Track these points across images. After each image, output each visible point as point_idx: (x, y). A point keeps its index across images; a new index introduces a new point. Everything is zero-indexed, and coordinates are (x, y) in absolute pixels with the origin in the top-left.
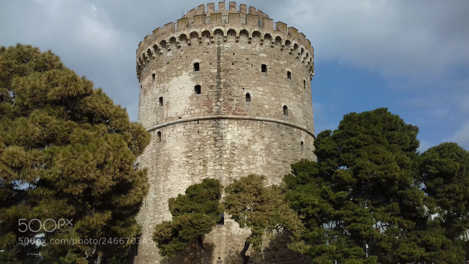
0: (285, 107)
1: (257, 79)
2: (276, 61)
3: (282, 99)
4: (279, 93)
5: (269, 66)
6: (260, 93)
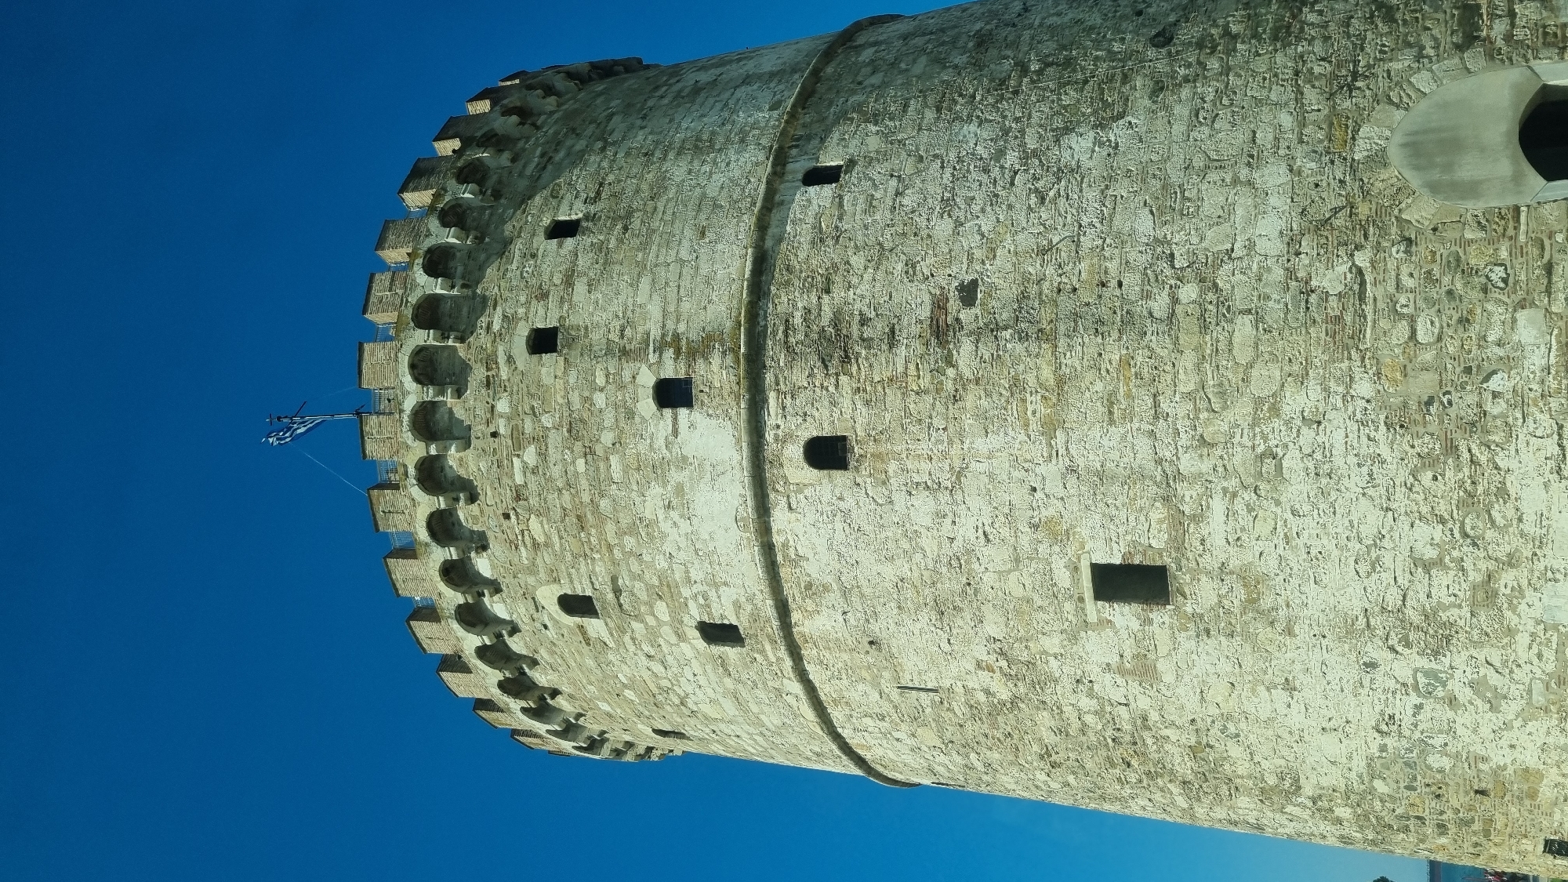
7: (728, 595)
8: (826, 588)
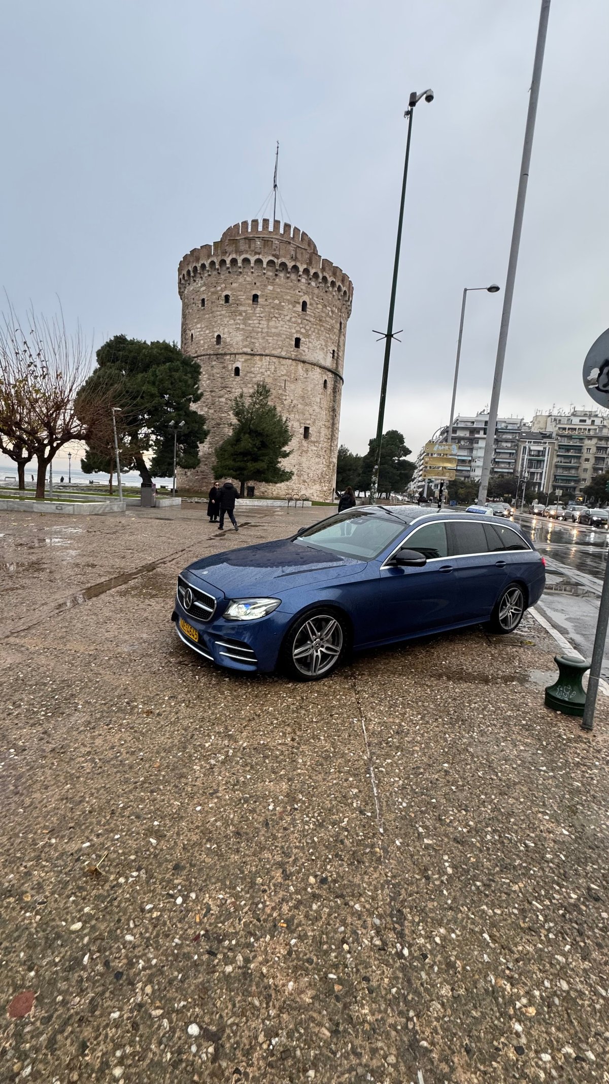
0: (219, 337)
1: (198, 316)
2: (213, 290)
3: (215, 329)
4: (214, 324)
5: (207, 299)
6: (199, 330)
7: (306, 350)
8: (306, 374)
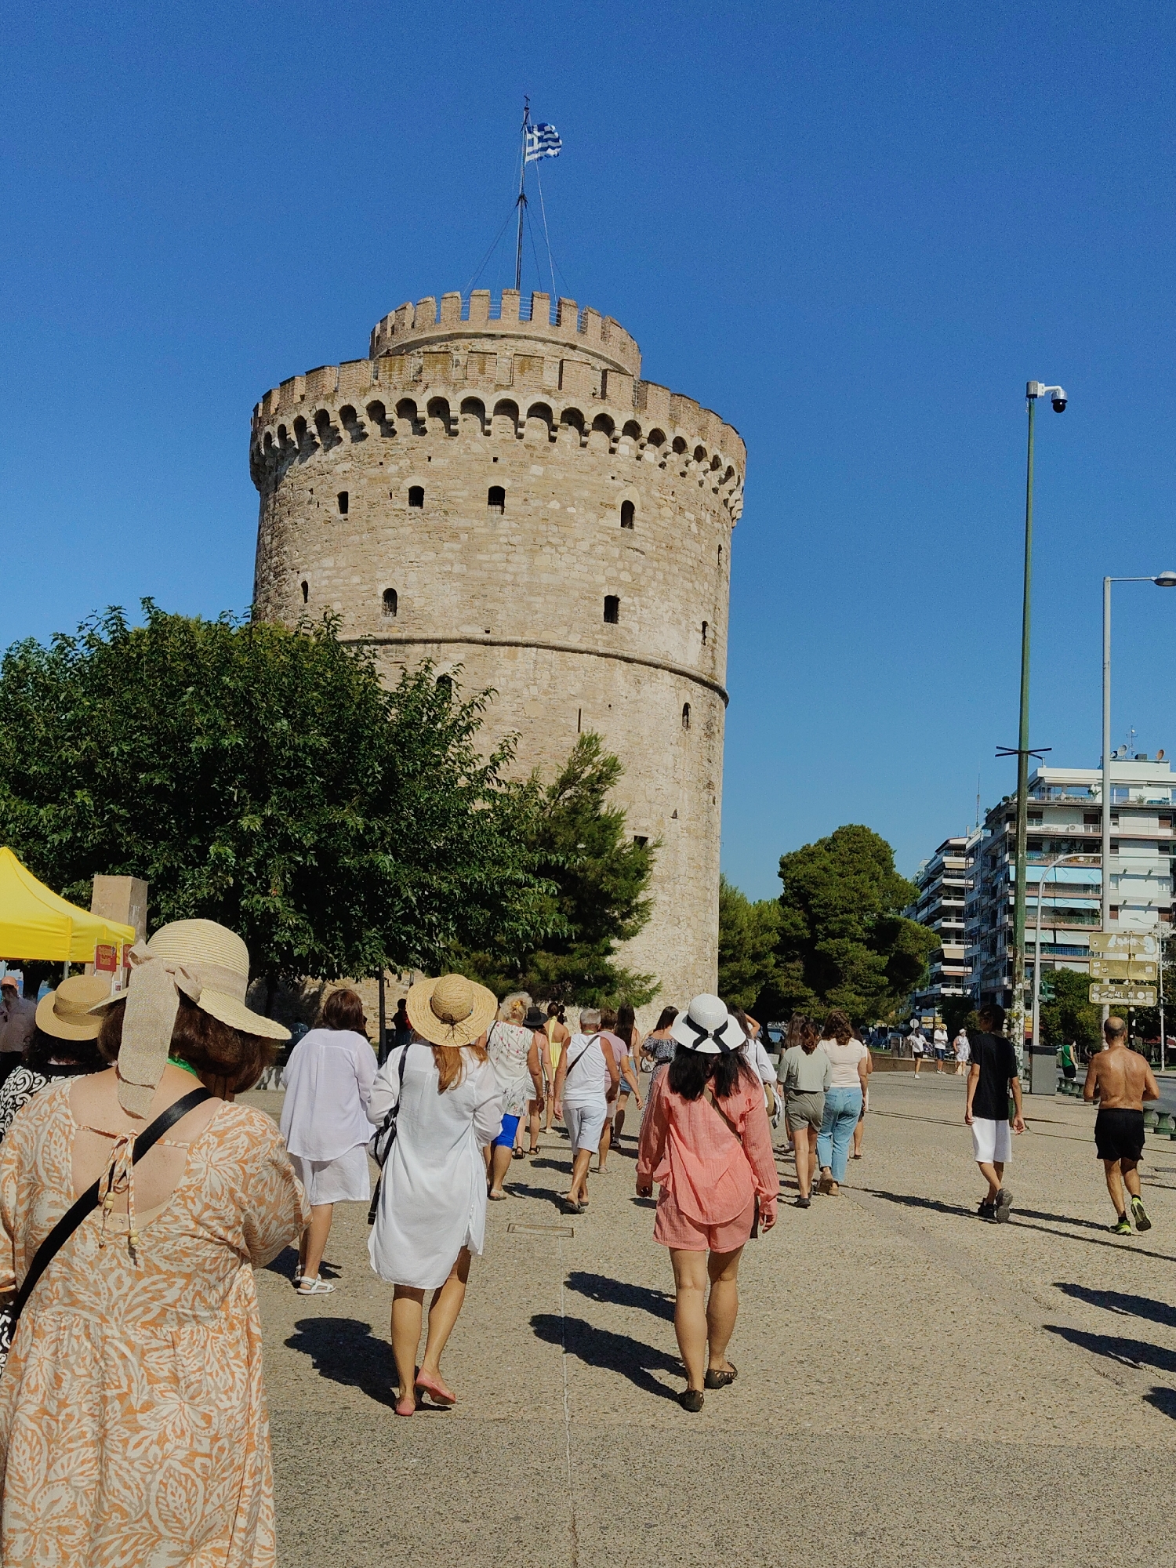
0: (390, 596)
1: (325, 538)
2: (374, 472)
3: (379, 575)
4: (375, 559)
5: (354, 493)
6: (327, 573)
7: (635, 627)
8: (638, 692)
